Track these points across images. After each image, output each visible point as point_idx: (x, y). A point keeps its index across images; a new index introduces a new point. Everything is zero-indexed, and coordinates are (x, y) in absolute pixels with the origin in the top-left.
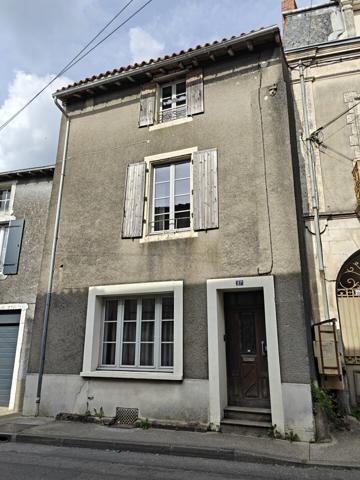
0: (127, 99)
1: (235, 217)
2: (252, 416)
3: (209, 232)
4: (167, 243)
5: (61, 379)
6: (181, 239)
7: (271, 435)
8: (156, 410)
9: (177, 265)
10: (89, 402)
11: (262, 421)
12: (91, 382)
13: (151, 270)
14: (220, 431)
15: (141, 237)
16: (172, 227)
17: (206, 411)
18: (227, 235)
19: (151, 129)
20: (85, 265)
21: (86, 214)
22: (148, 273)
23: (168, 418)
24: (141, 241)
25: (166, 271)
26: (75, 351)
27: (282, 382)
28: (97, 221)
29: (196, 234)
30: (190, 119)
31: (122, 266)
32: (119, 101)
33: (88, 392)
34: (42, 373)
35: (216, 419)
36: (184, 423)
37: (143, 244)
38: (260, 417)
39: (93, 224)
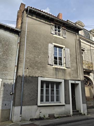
0: (46, 22)
1: (73, 67)
2: (75, 112)
3: (69, 68)
4: (60, 69)
5: (30, 107)
6: (63, 69)
7: (81, 115)
8: (59, 113)
9: (62, 75)
10: (40, 113)
11: (77, 112)
12: (41, 107)
13: (56, 75)
14: (73, 116)
15: (53, 65)
16: (58, 64)
17: (70, 112)
18: (72, 70)
19: (54, 35)
20: (37, 70)
21: (36, 53)
22: (55, 76)
23: (62, 115)
24: (53, 66)
25: (60, 76)
26: (34, 98)
27: (83, 103)
28: (40, 57)
29: (66, 68)
30: (63, 38)
31: (48, 73)
32: (44, 21)
33: (40, 110)
34: (22, 106)
35: (71, 113)
36: (65, 115)
37: (54, 67)
38: (76, 112)
39: (38, 57)
